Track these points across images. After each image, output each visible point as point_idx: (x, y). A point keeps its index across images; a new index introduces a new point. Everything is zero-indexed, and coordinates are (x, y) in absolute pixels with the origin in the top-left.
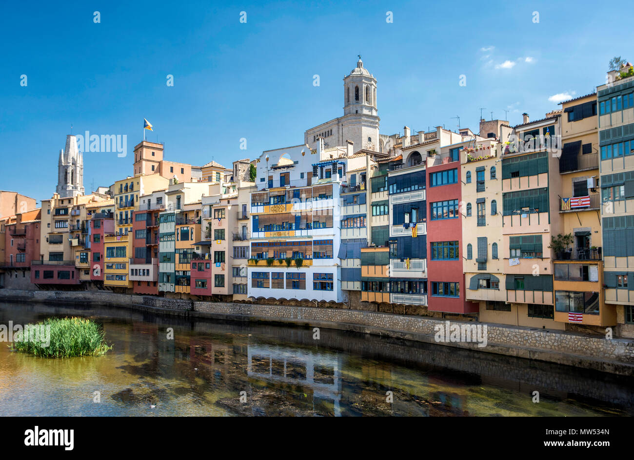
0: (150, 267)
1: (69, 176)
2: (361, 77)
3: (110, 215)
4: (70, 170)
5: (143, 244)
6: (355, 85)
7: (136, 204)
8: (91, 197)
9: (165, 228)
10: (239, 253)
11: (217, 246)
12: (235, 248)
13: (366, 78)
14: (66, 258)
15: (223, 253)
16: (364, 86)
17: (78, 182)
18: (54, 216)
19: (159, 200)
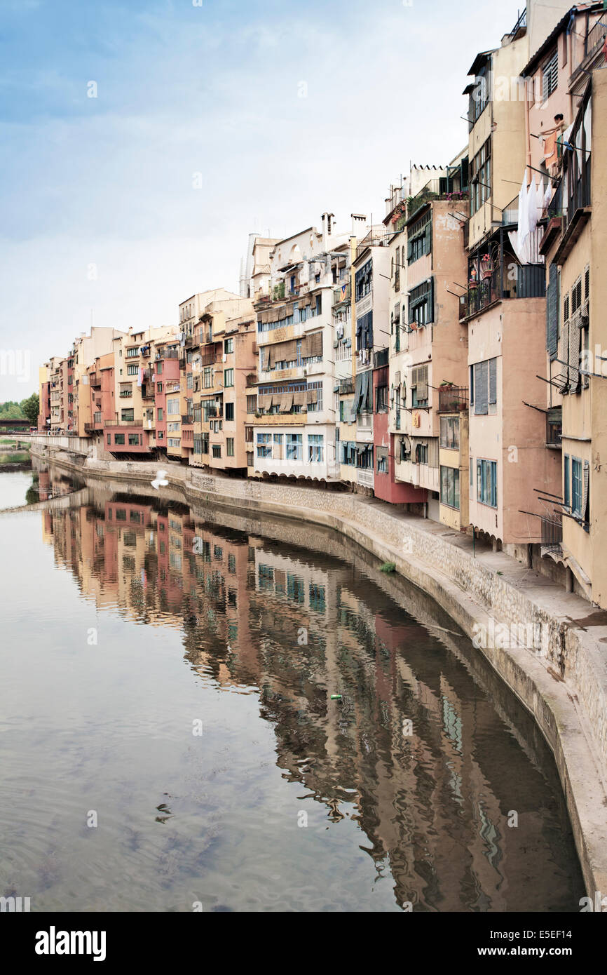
12: (248, 397)
14: (136, 416)
15: (233, 406)
18: (126, 358)
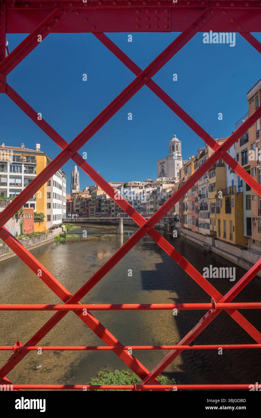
0: (99, 213)
1: (75, 180)
2: (175, 142)
3: (90, 200)
4: (75, 178)
5: (98, 208)
6: (172, 145)
7: (96, 198)
8: (85, 195)
9: (103, 204)
10: (117, 210)
11: (113, 209)
12: (116, 209)
13: (177, 142)
14: (80, 211)
15: (113, 210)
16: (176, 145)
17: (78, 182)
18: (77, 200)
19: (101, 197)
